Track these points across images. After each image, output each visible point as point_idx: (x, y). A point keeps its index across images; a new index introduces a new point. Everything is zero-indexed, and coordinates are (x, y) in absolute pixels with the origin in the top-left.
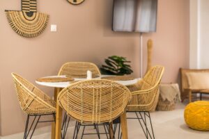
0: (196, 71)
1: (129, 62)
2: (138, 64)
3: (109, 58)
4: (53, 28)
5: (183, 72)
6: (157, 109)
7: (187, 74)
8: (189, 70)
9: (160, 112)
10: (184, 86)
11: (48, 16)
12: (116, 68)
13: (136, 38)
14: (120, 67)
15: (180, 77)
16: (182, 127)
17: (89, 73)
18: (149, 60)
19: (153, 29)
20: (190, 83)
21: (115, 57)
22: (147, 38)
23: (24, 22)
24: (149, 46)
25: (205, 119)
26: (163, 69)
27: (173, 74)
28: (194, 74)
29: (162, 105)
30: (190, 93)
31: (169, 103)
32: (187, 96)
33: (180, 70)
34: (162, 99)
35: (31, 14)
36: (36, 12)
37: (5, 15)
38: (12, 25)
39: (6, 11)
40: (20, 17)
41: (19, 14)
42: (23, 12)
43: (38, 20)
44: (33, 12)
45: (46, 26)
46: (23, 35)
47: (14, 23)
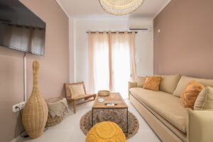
7: (70, 87)
8: (70, 84)
33: (65, 85)
34: (51, 116)
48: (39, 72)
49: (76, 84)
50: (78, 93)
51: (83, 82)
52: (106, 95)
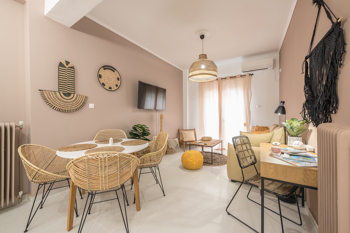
0: (187, 130)
1: (148, 128)
2: (154, 129)
3: (135, 125)
4: (91, 106)
5: (180, 131)
6: (166, 154)
7: (182, 132)
8: (183, 130)
9: (168, 155)
10: (181, 139)
12: (140, 131)
13: (154, 113)
14: (142, 131)
15: (179, 134)
16: (180, 167)
17: (111, 140)
18: (161, 126)
19: (164, 108)
20: (184, 137)
21: (139, 125)
22: (160, 113)
24: (161, 118)
25: (195, 163)
26: (168, 135)
27: (174, 133)
28: (185, 132)
29: (169, 151)
30: (184, 143)
31: (173, 149)
32: (184, 145)
33: (179, 129)
34: (169, 148)
35: (68, 95)
36: (74, 94)
37: (39, 93)
38: (47, 102)
39: (40, 90)
40: (57, 96)
41: (55, 94)
42: (59, 93)
43: (76, 99)
44: (71, 93)
45: (84, 104)
46: (59, 110)
47: (49, 101)
48: (163, 120)
49: (189, 130)
50: (189, 137)
51: (194, 129)
52: (207, 140)
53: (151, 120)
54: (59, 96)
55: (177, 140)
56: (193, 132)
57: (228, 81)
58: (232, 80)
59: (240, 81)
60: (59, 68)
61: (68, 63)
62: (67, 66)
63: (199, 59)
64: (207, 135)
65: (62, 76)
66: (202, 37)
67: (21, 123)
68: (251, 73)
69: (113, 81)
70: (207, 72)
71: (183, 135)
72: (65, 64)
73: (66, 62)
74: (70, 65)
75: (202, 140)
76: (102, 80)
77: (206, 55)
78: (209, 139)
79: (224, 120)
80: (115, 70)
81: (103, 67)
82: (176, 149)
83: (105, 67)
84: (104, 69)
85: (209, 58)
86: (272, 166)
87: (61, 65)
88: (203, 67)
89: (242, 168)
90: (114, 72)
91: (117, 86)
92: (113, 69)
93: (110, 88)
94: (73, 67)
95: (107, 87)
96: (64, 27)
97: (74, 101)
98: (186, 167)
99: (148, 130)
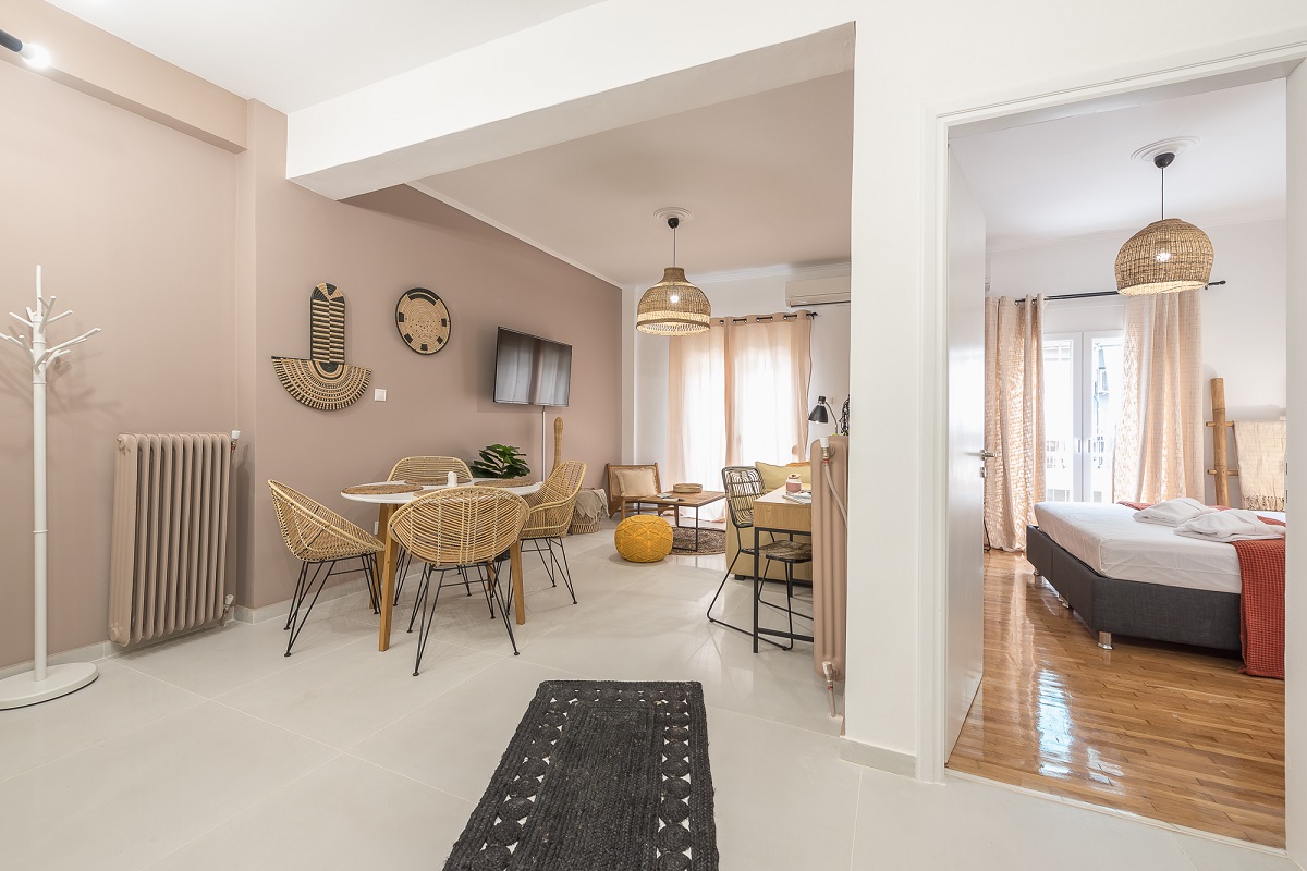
0: (632, 467)
1: (524, 455)
2: (538, 459)
3: (488, 448)
4: (379, 394)
5: (611, 469)
6: (570, 533)
7: (618, 472)
8: (620, 466)
9: (576, 537)
10: (614, 492)
11: (369, 373)
12: (501, 465)
13: (535, 415)
14: (506, 464)
15: (608, 477)
16: (613, 559)
17: (452, 476)
18: (557, 452)
19: (561, 401)
20: (623, 487)
21: (499, 446)
22: (553, 416)
23: (316, 381)
24: (558, 428)
25: (650, 545)
26: (585, 466)
27: (588, 475)
28: (629, 473)
29: (578, 526)
30: (623, 503)
31: (590, 520)
32: (619, 507)
33: (607, 465)
34: (579, 515)
35: (331, 367)
36: (343, 364)
37: (270, 366)
38: (287, 386)
39: (274, 358)
40: (308, 371)
41: (305, 366)
42: (314, 363)
43: (347, 378)
44: (337, 364)
45: (363, 390)
46: (312, 406)
47: (293, 382)
48: (563, 435)
49: (639, 467)
50: (641, 485)
51: (655, 465)
52: (689, 491)
53: (528, 432)
54: (313, 370)
55: (602, 492)
56: (650, 474)
57: (751, 328)
58: (763, 327)
59: (784, 328)
60: (312, 303)
61: (331, 289)
62: (329, 298)
63: (663, 281)
64: (691, 479)
65: (319, 321)
66: (673, 223)
67: (235, 434)
68: (812, 309)
69: (430, 329)
70: (682, 315)
71: (622, 481)
72: (325, 292)
73: (328, 286)
74: (335, 295)
75: (674, 492)
76: (405, 328)
77: (683, 270)
78: (695, 489)
79: (739, 438)
80: (437, 298)
81: (409, 292)
82: (600, 519)
83: (415, 293)
84: (411, 298)
85: (694, 280)
86: (770, 507)
87: (317, 294)
88: (675, 299)
89: (738, 527)
90: (434, 303)
91: (440, 340)
92: (431, 297)
93: (424, 347)
94: (341, 299)
95: (416, 345)
96: (325, 201)
97: (344, 382)
98: (629, 556)
99: (523, 462)
